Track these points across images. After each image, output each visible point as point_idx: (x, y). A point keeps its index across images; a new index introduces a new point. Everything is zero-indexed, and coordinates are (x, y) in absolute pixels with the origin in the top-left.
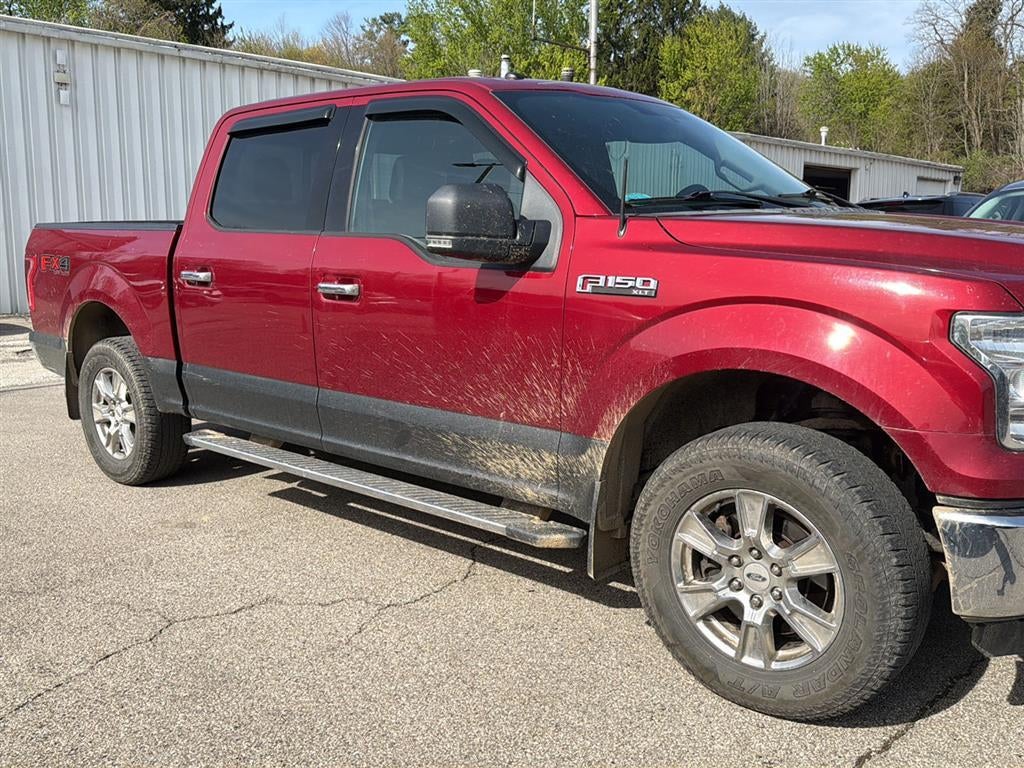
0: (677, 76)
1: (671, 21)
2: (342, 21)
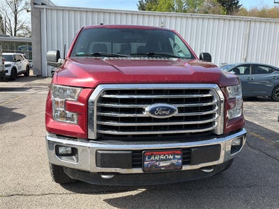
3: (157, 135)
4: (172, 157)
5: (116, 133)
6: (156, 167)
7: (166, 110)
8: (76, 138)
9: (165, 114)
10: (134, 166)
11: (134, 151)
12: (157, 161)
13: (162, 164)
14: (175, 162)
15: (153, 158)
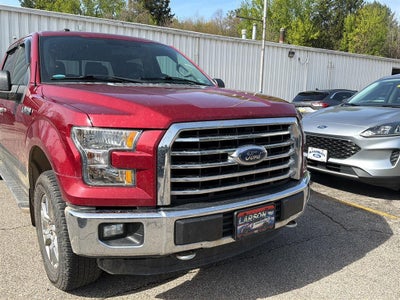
0: (352, 31)
1: (350, 9)
2: (219, 12)
3: (241, 189)
4: (264, 215)
5: (197, 192)
6: (250, 230)
7: (257, 154)
8: (135, 208)
9: (256, 160)
10: (225, 235)
11: (225, 214)
12: (250, 223)
13: (256, 226)
14: (267, 220)
15: (246, 220)
